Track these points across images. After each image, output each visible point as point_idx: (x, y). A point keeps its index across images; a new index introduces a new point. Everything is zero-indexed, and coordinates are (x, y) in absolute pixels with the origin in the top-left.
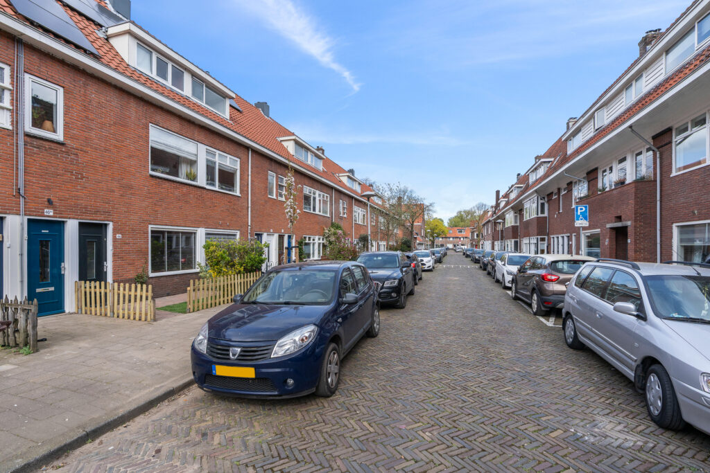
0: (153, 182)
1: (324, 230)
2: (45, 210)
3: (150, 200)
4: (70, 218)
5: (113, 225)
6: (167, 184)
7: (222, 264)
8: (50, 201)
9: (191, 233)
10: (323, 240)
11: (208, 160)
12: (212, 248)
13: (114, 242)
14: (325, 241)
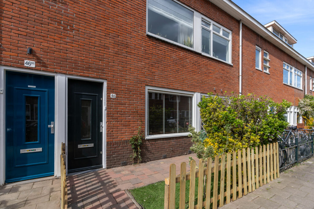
0: (150, 42)
1: (299, 101)
2: (25, 61)
3: (147, 61)
4: (56, 72)
5: (108, 84)
6: (164, 47)
7: (227, 128)
8: (31, 52)
9: (189, 97)
10: (297, 109)
11: (203, 29)
12: (211, 106)
13: (107, 101)
14: (298, 111)
